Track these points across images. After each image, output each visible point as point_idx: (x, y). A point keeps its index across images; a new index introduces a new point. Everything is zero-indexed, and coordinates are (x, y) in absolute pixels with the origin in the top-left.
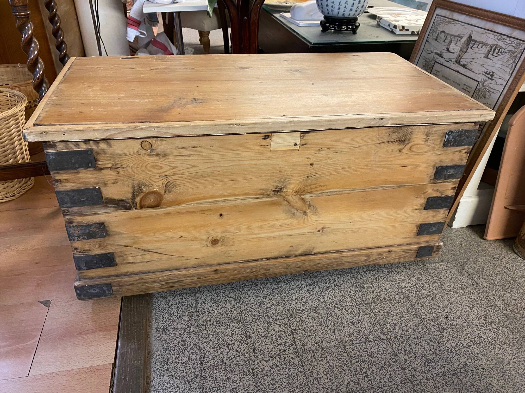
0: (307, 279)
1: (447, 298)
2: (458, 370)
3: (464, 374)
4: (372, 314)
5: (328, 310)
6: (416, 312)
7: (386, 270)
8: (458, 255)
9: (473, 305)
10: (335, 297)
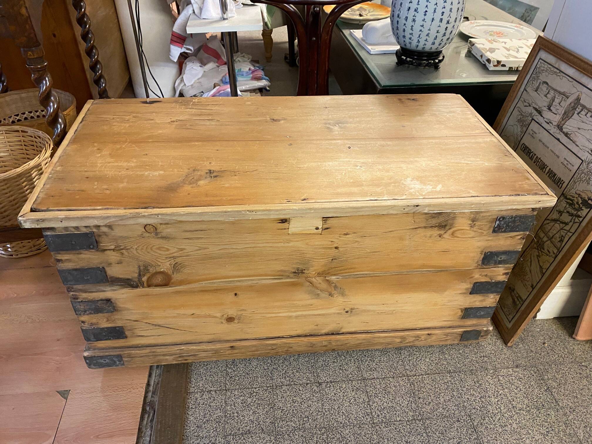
0: (354, 382)
1: (518, 419)
4: (424, 435)
5: (374, 425)
6: (478, 437)
7: (448, 375)
8: (538, 359)
10: (384, 408)
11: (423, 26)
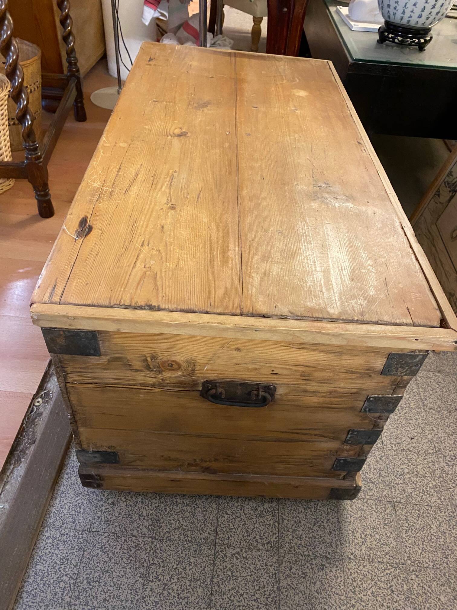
2: (398, 499)
3: (403, 505)
9: (454, 433)
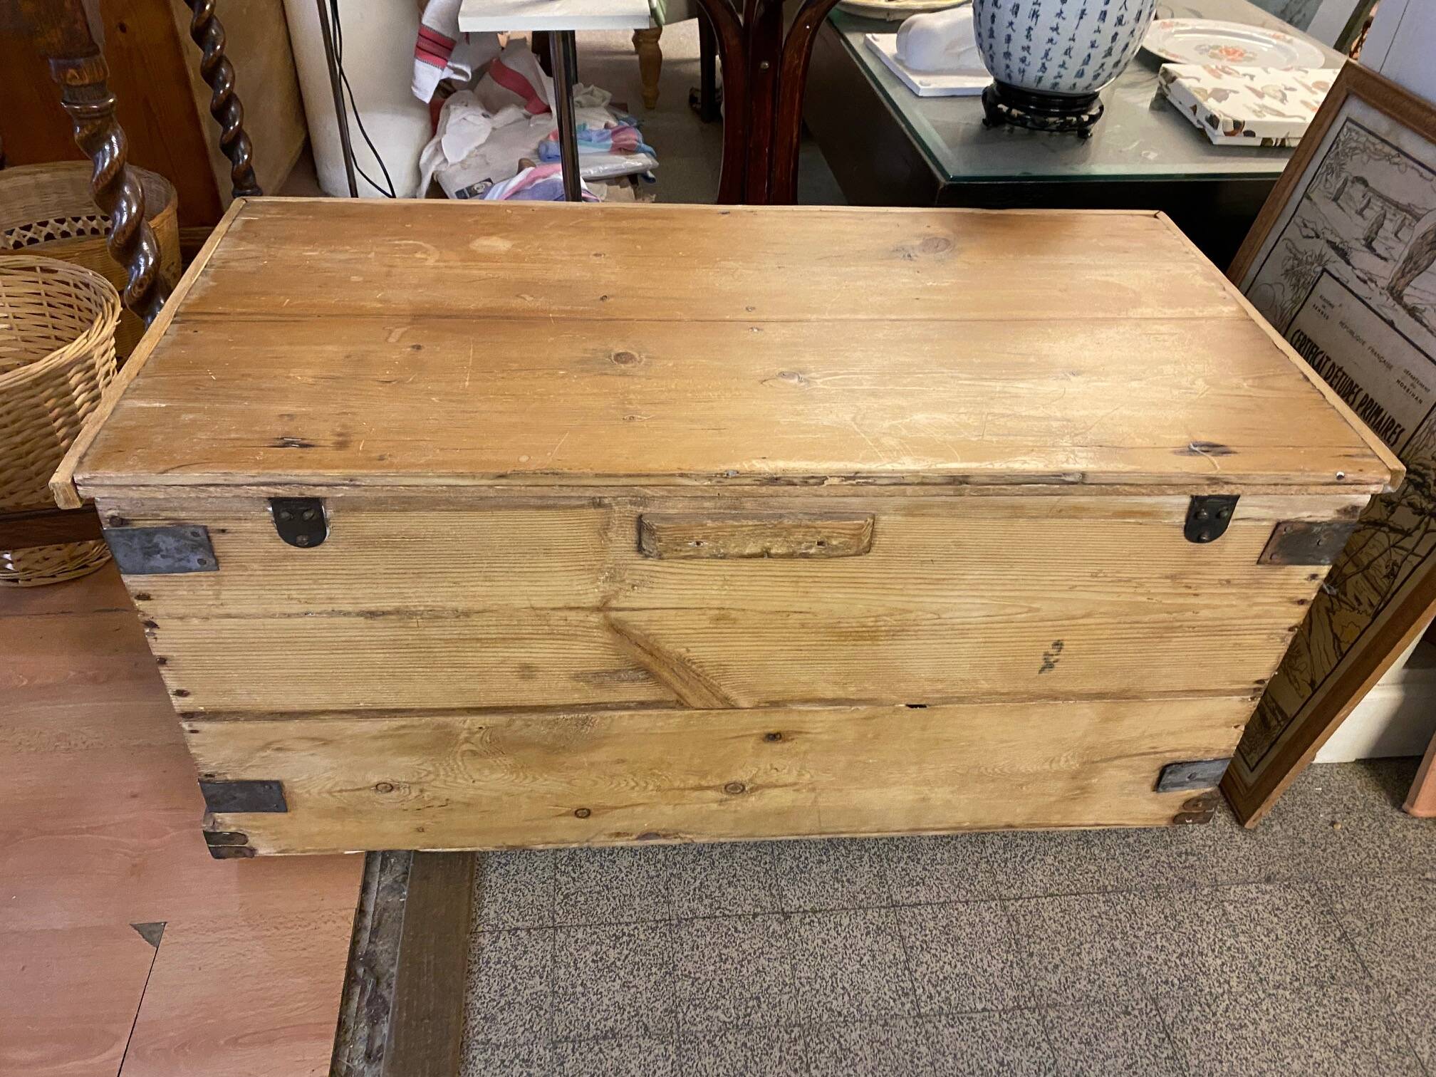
0: (870, 912)
1: (1271, 1011)
4: (1044, 1046)
5: (920, 1021)
6: (1174, 1053)
7: (1101, 898)
8: (1319, 862)
10: (945, 978)
11: (1056, 29)
